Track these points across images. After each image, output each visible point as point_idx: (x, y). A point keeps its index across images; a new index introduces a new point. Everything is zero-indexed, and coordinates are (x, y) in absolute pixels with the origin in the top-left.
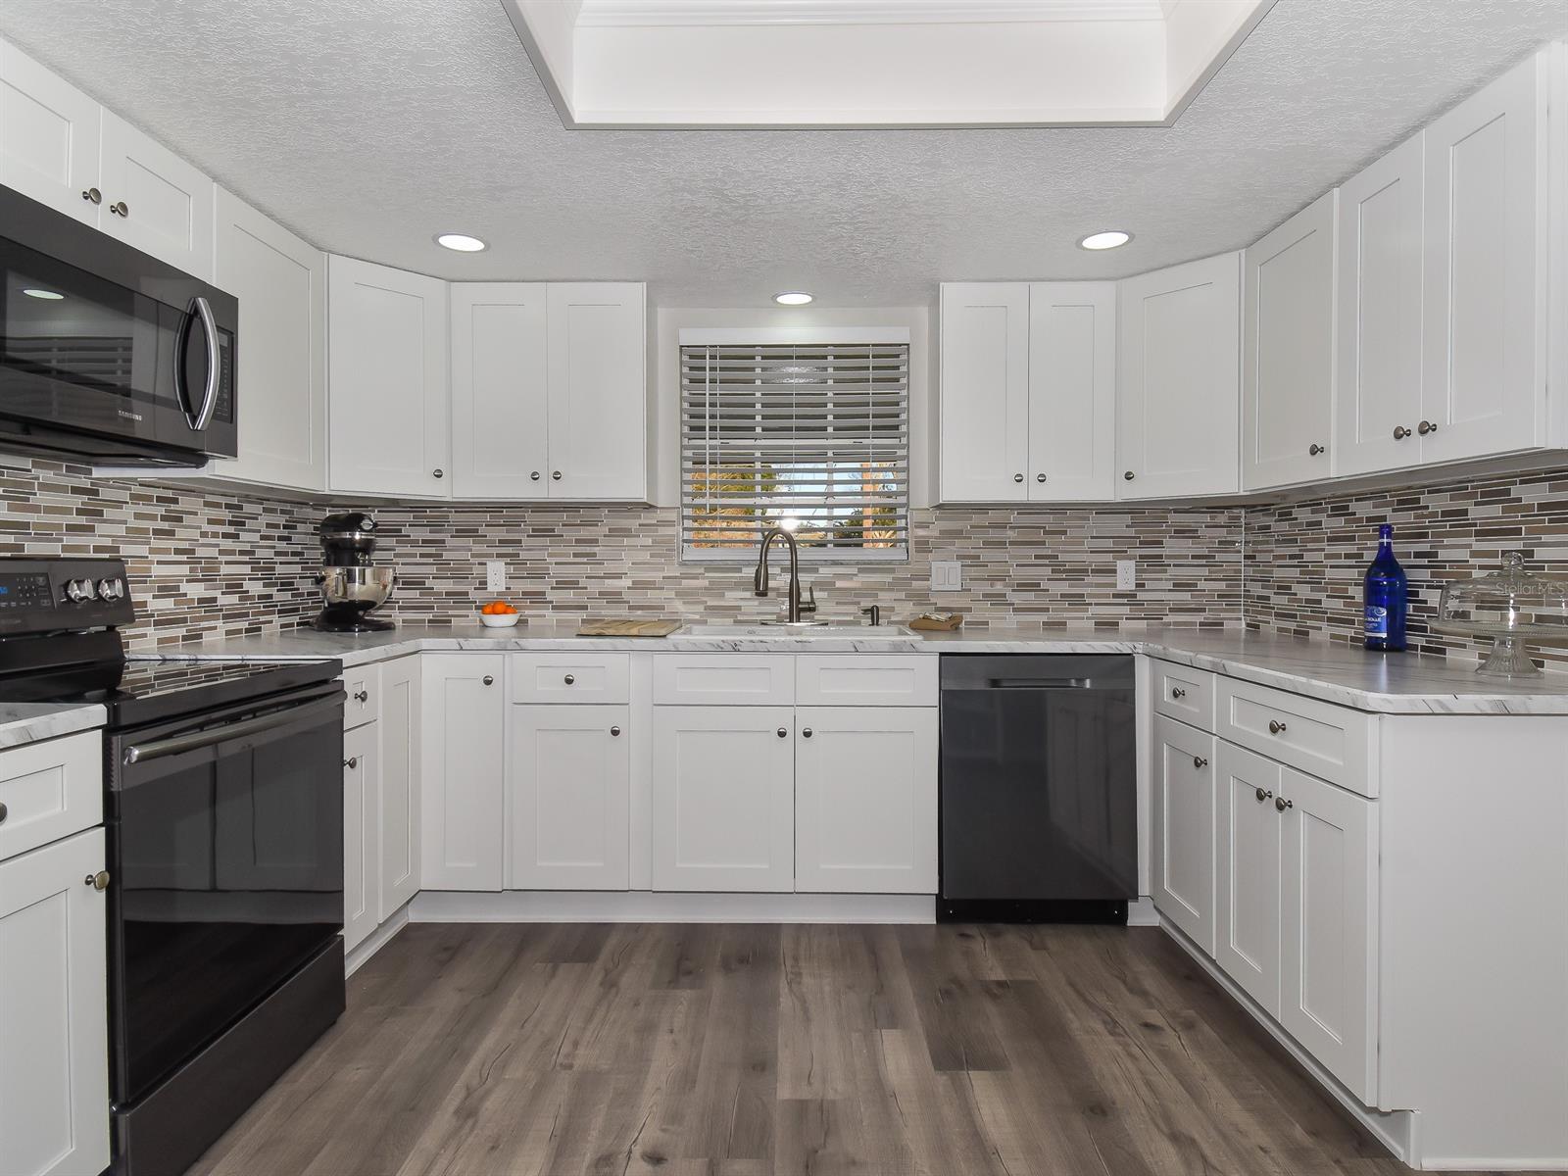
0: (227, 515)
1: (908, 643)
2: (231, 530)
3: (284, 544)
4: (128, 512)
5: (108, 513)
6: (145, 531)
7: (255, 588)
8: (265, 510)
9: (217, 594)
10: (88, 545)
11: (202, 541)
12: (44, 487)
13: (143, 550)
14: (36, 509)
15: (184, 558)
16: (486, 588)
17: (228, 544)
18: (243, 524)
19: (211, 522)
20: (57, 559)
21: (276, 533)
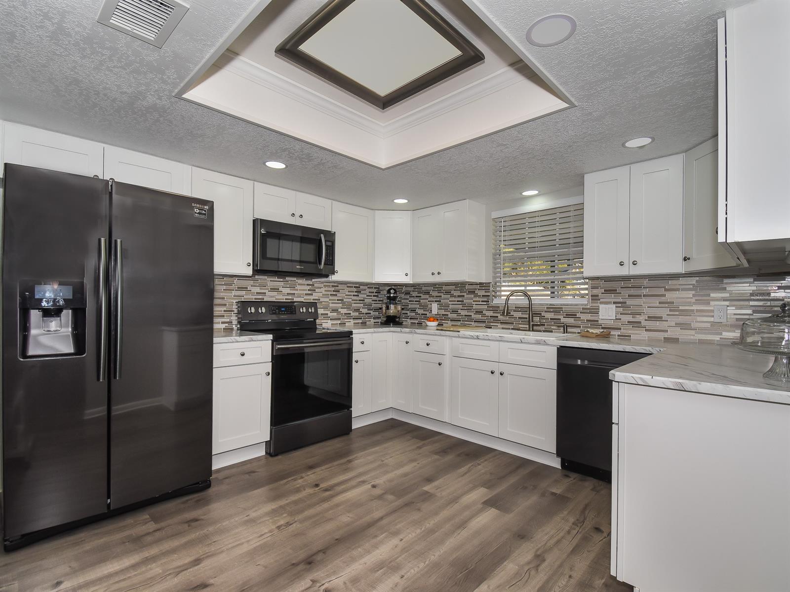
0: (355, 290)
1: (543, 340)
2: (356, 294)
3: (376, 297)
4: (323, 290)
5: (317, 290)
6: (328, 295)
7: (365, 311)
9: (351, 312)
10: (310, 299)
11: (346, 297)
12: (299, 284)
13: (327, 300)
14: (297, 290)
15: (340, 302)
16: (432, 313)
17: (355, 298)
18: (361, 292)
19: (349, 292)
20: (302, 302)
21: (373, 294)
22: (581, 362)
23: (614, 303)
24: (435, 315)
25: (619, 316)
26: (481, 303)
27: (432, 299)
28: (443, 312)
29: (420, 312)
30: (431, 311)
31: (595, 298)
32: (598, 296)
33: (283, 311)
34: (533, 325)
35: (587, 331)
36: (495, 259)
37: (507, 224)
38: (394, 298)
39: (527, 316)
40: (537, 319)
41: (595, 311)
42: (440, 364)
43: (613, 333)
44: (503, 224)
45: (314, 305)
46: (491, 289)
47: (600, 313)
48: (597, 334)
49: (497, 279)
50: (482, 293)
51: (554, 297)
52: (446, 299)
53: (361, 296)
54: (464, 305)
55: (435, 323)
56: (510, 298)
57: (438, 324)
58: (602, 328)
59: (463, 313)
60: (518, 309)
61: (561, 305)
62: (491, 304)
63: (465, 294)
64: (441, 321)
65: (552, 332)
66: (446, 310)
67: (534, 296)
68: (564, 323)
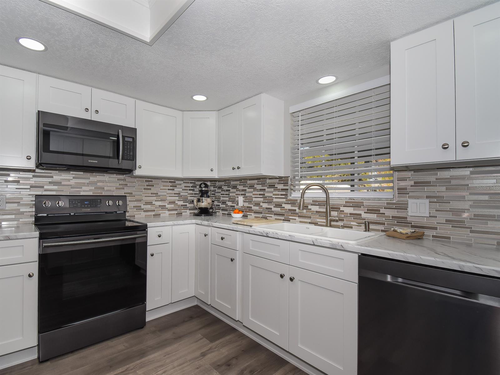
0: (169, 184)
2: (171, 188)
8: (184, 183)
11: (160, 191)
16: (238, 205)
18: (176, 186)
19: (163, 186)
21: (188, 188)
22: (392, 279)
23: (428, 197)
24: (241, 207)
25: (434, 213)
26: (280, 196)
27: (238, 193)
28: (247, 205)
29: (230, 204)
30: (238, 203)
31: (402, 191)
32: (406, 189)
33: (86, 204)
34: (331, 221)
35: (395, 231)
36: (293, 153)
37: (304, 118)
38: (207, 192)
39: (324, 210)
40: (334, 214)
41: (404, 207)
42: (232, 260)
43: (427, 232)
44: (300, 118)
45: (123, 198)
46: (290, 182)
47: (409, 209)
48: (407, 235)
49: (296, 173)
50: (281, 187)
51: (353, 191)
52: (250, 193)
53: (177, 190)
54: (265, 198)
55: (240, 215)
56: (306, 191)
57: (243, 216)
58: (412, 227)
59: (265, 205)
60: (315, 203)
61: (362, 199)
62: (289, 198)
63: (265, 188)
64: (246, 212)
65: (352, 228)
66: (250, 202)
67: (332, 189)
68: (365, 219)
